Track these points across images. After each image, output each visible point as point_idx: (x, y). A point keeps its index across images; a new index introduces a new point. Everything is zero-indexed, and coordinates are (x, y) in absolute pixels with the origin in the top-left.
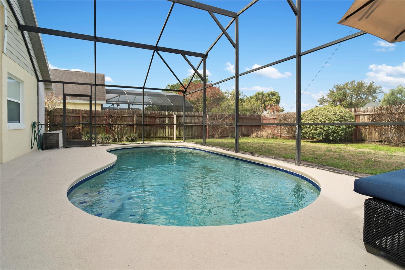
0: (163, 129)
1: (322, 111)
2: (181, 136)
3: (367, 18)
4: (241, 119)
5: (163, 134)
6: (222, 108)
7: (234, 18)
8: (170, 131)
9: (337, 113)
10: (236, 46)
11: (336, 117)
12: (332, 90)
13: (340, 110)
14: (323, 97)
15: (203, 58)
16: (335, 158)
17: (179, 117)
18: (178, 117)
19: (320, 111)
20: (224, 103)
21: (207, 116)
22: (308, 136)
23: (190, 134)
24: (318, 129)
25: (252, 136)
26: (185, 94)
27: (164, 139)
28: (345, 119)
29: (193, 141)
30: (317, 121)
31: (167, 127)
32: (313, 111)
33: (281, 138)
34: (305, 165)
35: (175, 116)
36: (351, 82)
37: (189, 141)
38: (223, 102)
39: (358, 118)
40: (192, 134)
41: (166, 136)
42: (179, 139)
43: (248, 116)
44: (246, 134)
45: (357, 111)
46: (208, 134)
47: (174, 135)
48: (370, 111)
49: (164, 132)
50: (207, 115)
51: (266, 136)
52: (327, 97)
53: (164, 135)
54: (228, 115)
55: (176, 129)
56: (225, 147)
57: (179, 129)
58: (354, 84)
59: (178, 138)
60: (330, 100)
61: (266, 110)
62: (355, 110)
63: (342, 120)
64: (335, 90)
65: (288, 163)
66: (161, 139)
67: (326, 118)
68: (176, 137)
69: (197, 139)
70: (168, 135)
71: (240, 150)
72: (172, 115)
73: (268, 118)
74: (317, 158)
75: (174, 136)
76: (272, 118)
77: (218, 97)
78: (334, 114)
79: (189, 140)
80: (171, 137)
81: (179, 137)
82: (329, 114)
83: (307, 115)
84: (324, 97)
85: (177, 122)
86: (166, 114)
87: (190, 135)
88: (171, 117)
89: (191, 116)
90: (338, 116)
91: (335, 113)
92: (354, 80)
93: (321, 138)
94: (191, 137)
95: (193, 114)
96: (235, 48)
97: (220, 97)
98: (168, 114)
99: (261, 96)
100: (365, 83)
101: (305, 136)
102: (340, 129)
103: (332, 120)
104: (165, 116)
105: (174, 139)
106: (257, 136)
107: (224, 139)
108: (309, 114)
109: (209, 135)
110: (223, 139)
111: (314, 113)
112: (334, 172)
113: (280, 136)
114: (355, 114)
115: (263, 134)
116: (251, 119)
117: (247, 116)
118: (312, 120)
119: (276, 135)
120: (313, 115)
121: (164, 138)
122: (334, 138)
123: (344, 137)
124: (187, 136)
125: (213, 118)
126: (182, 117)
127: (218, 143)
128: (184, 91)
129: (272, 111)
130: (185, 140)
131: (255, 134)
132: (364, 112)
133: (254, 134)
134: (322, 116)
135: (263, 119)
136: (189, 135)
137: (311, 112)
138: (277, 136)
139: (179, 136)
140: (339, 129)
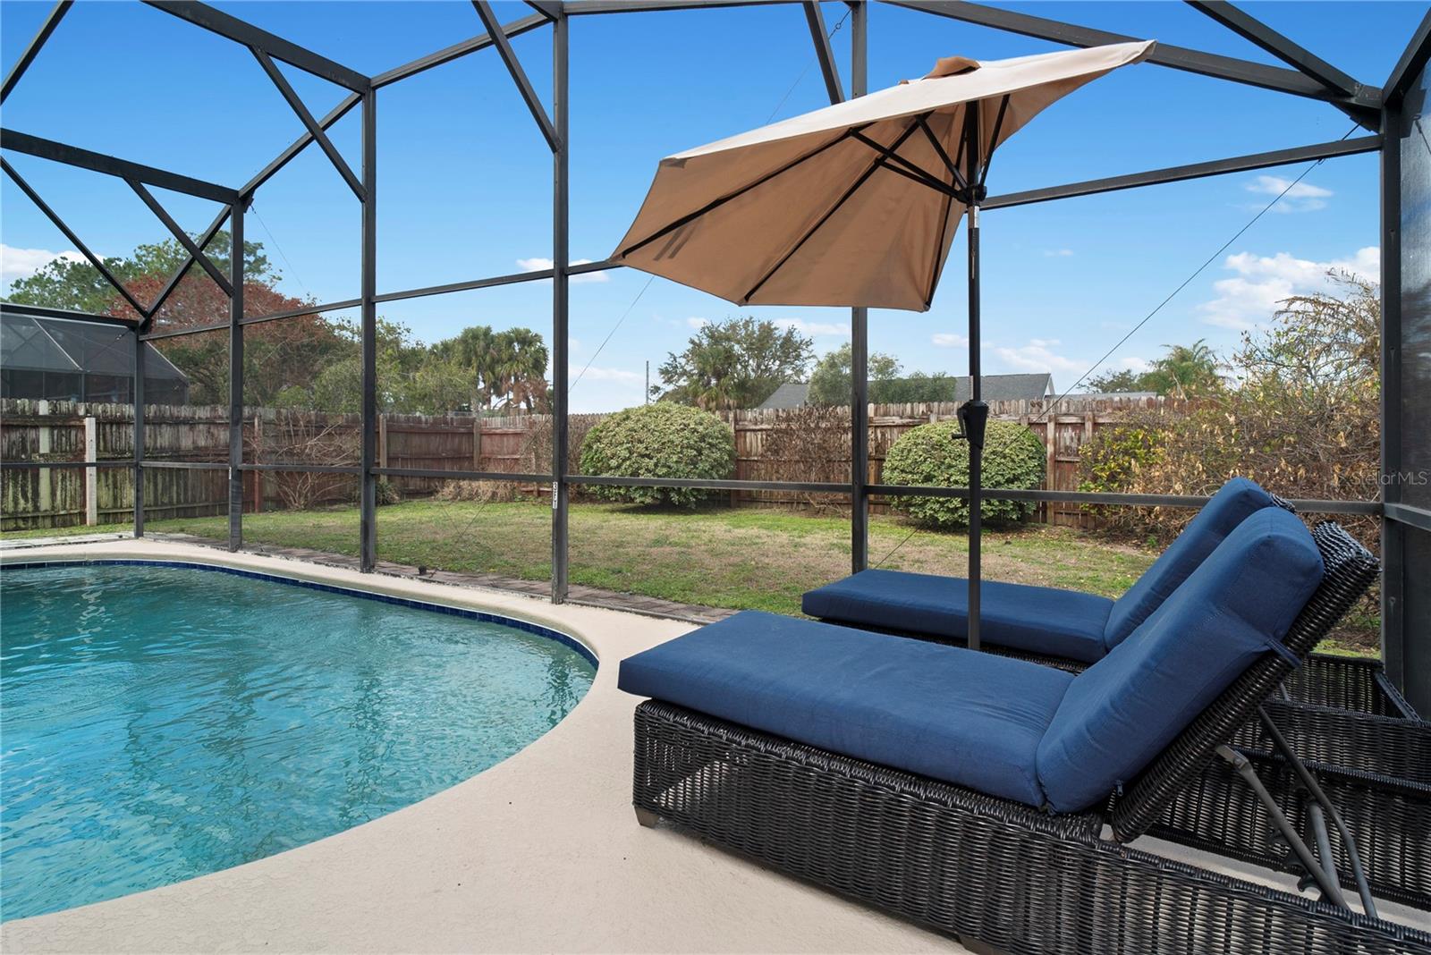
0: (24, 478)
1: (653, 418)
2: (121, 507)
3: (672, 256)
4: (400, 435)
5: (22, 501)
6: (325, 387)
7: (358, 95)
8: (64, 489)
9: (689, 425)
10: (366, 192)
11: (687, 438)
12: (698, 342)
13: (697, 417)
14: (675, 359)
15: (232, 205)
16: (667, 566)
17: (112, 424)
18: (108, 428)
19: (647, 418)
20: (332, 368)
21: (254, 423)
22: (616, 494)
23: (171, 498)
24: (641, 472)
25: (439, 495)
26: (142, 338)
27: (30, 524)
28: (709, 444)
29: (182, 530)
30: (638, 448)
31: (44, 473)
32: (628, 418)
33: (540, 500)
34: (578, 602)
35: (90, 423)
36: (744, 321)
37: (166, 528)
38: (329, 362)
39: (742, 440)
40: (182, 497)
41: (36, 508)
42: (114, 522)
43: (426, 422)
44: (418, 488)
45: (740, 420)
46: (261, 491)
47: (84, 505)
48: (769, 421)
49: (29, 495)
50: (256, 421)
51: (489, 494)
52: (683, 361)
53: (30, 506)
54: (347, 421)
55: (95, 478)
56: (324, 551)
57: (114, 476)
58: (750, 328)
59: (109, 517)
60: (692, 370)
61: (499, 395)
62: (735, 415)
63: (703, 445)
64: (705, 342)
65: (532, 597)
66: (11, 524)
67: (663, 441)
68: (95, 511)
69: (207, 516)
70: (53, 508)
71: (382, 560)
72: (73, 414)
73: (498, 431)
74: (620, 572)
75: (88, 509)
76: (511, 431)
77: (306, 340)
78: (682, 429)
79: (163, 526)
80: (71, 514)
81: (114, 511)
82: (669, 428)
83: (611, 429)
84: (678, 360)
85: (102, 448)
86: (41, 413)
87: (171, 503)
88: (67, 424)
89: (177, 422)
90: (693, 433)
91: (685, 426)
92: (751, 318)
93: (648, 500)
94: (177, 509)
95: (185, 411)
96: (362, 201)
97: (316, 343)
98: (54, 412)
99: (482, 343)
100: (776, 329)
101: (606, 492)
102: (698, 471)
103: (677, 446)
104: (36, 422)
105: (83, 521)
106: (459, 494)
107: (332, 511)
108: (619, 425)
109: (267, 499)
110: (325, 510)
111: (630, 424)
112: (647, 615)
113: (535, 493)
114: (735, 427)
115: (479, 487)
116: (437, 433)
117: (423, 425)
118: (625, 446)
119: (524, 489)
120: (629, 430)
121: (25, 519)
122: (682, 499)
123: (707, 494)
124: (156, 505)
125: (284, 428)
126: (129, 424)
127: (298, 535)
128: (137, 322)
129: (521, 398)
130: (147, 526)
131: (451, 488)
132: (756, 424)
133: (448, 487)
134: (652, 433)
135: (482, 435)
136: (166, 500)
137: (624, 420)
138: (527, 492)
139: (115, 507)
140: (695, 473)
